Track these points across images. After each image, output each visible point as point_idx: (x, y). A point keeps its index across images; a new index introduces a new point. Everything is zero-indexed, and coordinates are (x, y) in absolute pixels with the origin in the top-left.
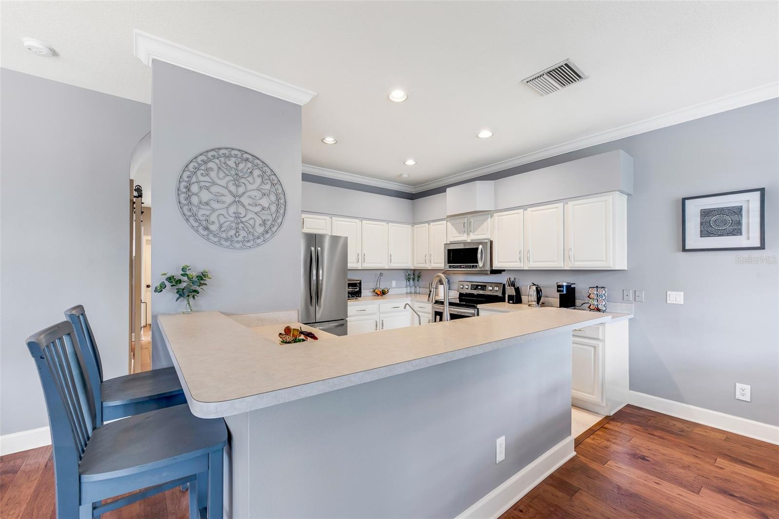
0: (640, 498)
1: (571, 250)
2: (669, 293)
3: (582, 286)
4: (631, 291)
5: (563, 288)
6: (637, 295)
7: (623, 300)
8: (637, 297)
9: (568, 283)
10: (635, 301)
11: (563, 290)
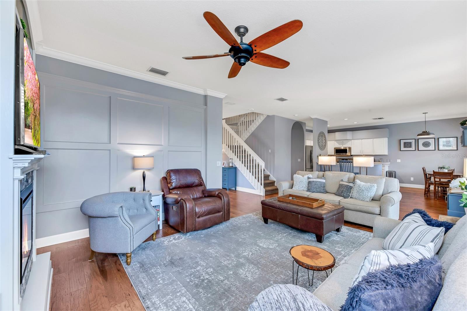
2: (397, 160)
6: (390, 161)
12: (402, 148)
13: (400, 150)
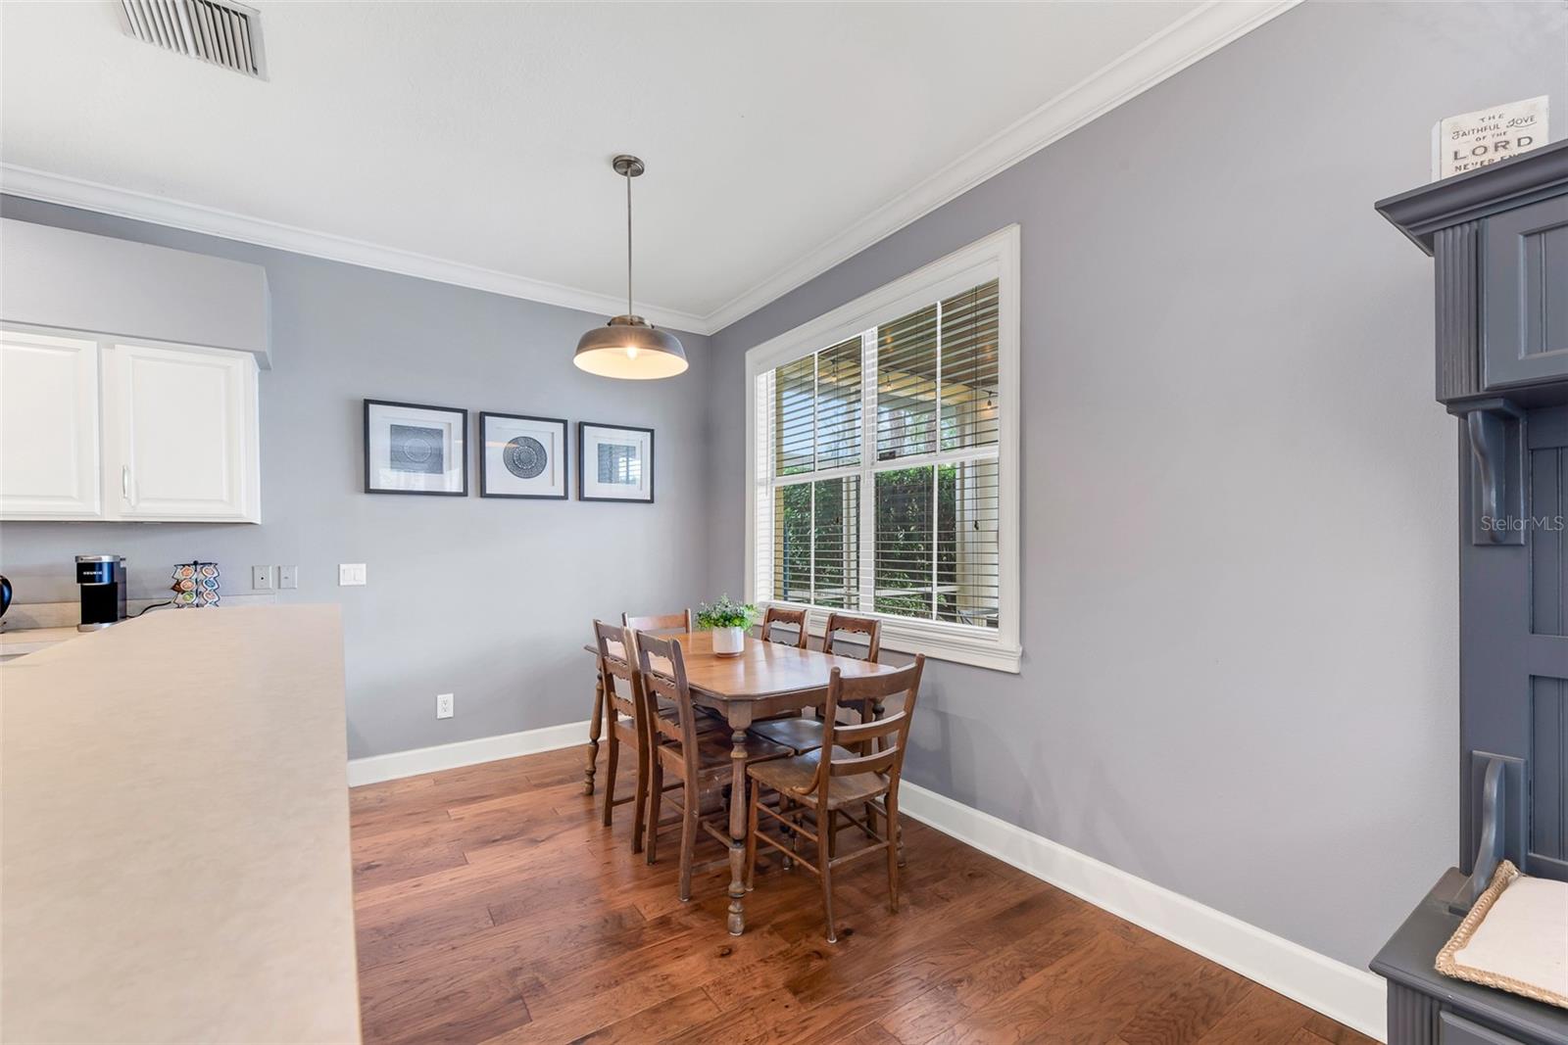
0: (417, 921)
1: (129, 472)
2: (342, 567)
3: (144, 564)
4: (270, 568)
5: (101, 569)
6: (282, 577)
7: (253, 588)
8: (283, 581)
9: (114, 557)
10: (279, 588)
11: (101, 576)
12: (385, 476)
13: (368, 490)
